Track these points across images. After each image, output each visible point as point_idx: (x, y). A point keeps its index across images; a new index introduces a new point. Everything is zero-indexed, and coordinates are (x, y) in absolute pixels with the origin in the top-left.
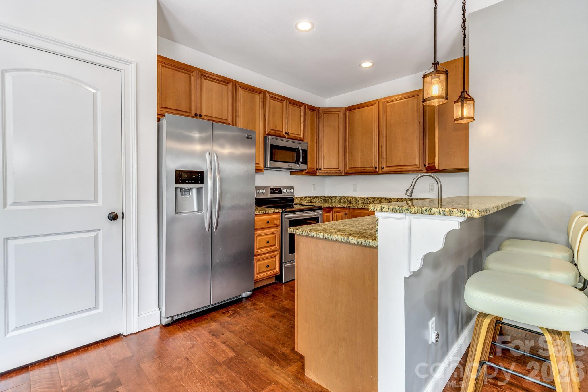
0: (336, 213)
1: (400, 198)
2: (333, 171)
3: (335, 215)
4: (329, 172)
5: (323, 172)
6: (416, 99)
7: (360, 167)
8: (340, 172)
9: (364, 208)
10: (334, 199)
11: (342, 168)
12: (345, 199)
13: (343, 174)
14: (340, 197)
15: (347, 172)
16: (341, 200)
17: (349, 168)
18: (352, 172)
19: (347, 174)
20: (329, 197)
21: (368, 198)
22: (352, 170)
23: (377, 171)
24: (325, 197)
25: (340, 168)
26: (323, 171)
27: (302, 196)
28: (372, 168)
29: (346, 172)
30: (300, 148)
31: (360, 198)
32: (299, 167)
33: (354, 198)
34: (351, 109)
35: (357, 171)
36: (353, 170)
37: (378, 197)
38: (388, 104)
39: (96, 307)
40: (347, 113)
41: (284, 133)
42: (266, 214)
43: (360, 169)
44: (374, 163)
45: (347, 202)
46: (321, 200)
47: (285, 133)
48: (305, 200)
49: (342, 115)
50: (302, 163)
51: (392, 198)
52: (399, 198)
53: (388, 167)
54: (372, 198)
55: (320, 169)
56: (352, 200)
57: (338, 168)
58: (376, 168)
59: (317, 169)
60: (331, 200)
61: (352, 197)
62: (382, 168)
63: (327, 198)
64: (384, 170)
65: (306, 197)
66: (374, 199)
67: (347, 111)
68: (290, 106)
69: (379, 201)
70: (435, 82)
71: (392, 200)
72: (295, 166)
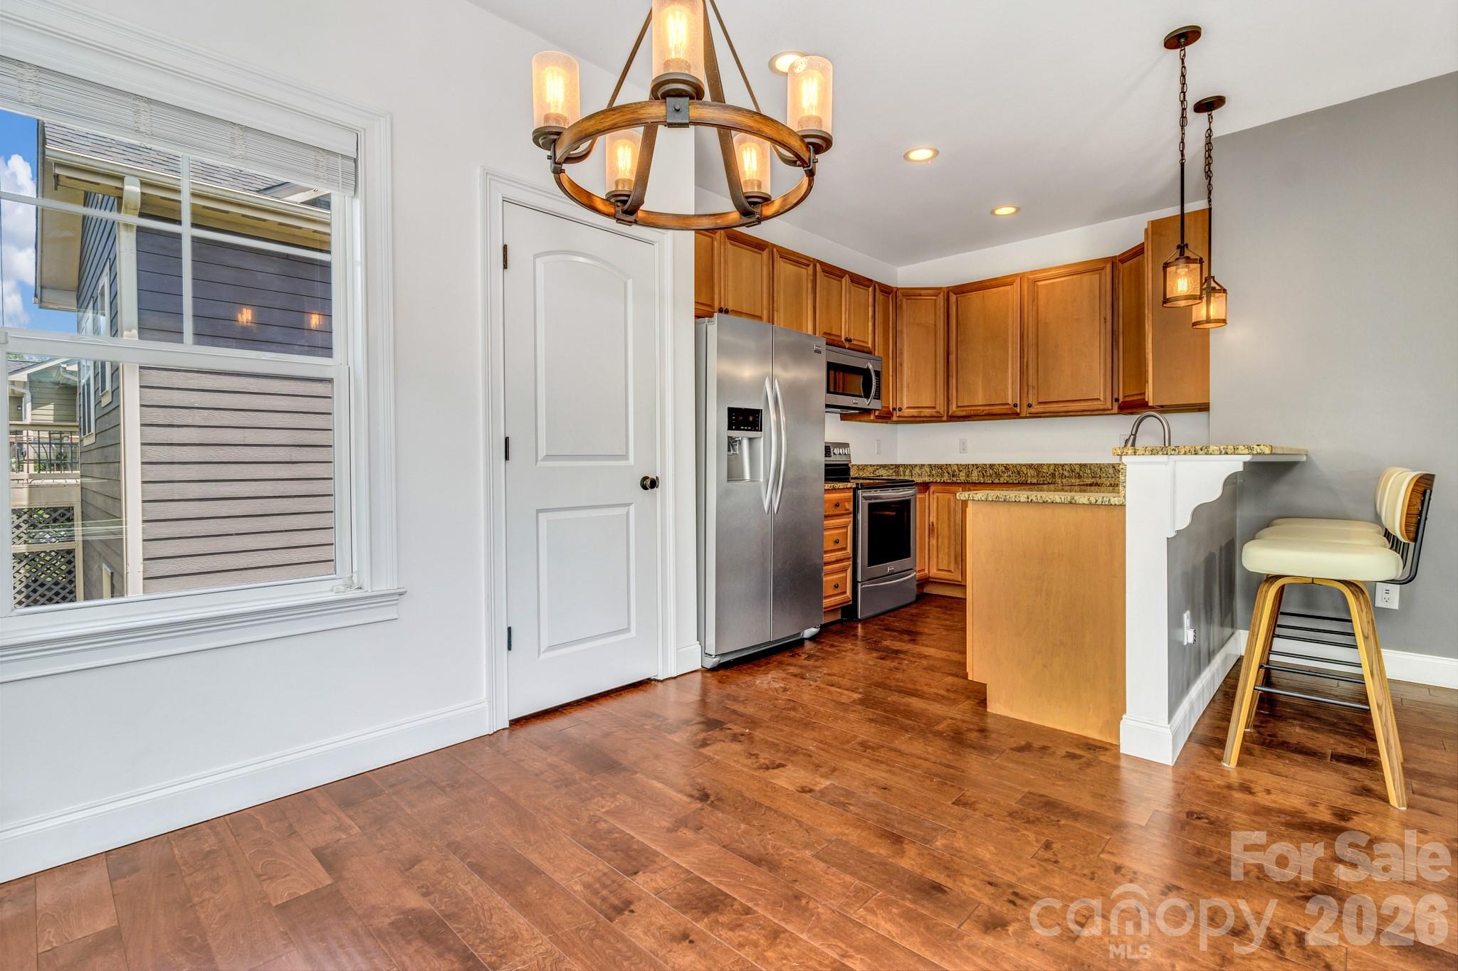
0: (937, 494)
1: (1060, 465)
2: (927, 412)
3: (935, 497)
4: (916, 414)
5: (906, 415)
6: (1098, 276)
7: (981, 404)
8: (938, 415)
9: (998, 481)
10: (918, 468)
11: (941, 408)
12: (941, 469)
13: (945, 418)
14: (930, 465)
15: (954, 414)
16: (934, 472)
17: (958, 407)
18: (964, 414)
19: (953, 418)
20: (905, 466)
21: (991, 466)
22: (963, 411)
23: (1018, 411)
24: (897, 466)
25: (938, 408)
26: (906, 412)
27: (860, 463)
28: (1008, 406)
29: (950, 413)
30: (871, 367)
31: (977, 466)
32: (868, 405)
33: (960, 467)
34: (962, 290)
35: (976, 413)
36: (966, 410)
37: (1014, 462)
38: (1039, 283)
39: (627, 630)
40: (953, 298)
41: (843, 339)
42: (834, 491)
43: (981, 408)
44: (1011, 396)
45: (946, 474)
46: (891, 471)
47: (845, 340)
48: (865, 471)
49: (941, 300)
50: (874, 398)
51: (1044, 464)
52: (1058, 464)
53: (1040, 403)
54: (1002, 465)
55: (900, 410)
56: (957, 470)
57: (934, 408)
58: (1015, 405)
59: (894, 409)
60: (911, 471)
61: (957, 465)
62: (1030, 406)
63: (901, 469)
64: (1032, 410)
65: (866, 466)
66: (1006, 468)
67: (951, 294)
68: (853, 288)
69: (1016, 471)
70: (1183, 273)
71: (1045, 467)
72: (863, 403)
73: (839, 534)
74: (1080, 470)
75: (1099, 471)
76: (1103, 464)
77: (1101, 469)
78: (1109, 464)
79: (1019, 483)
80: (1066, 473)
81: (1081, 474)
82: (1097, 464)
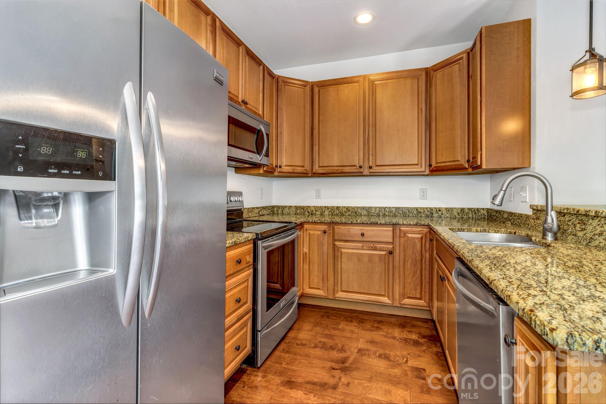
0: (309, 231)
1: (383, 207)
2: (299, 170)
3: (307, 233)
4: (291, 171)
5: (285, 171)
6: (416, 80)
7: (336, 165)
8: (305, 172)
9: (356, 222)
10: (287, 209)
11: (308, 167)
12: (303, 209)
13: (310, 175)
14: (296, 206)
15: (316, 172)
16: (298, 211)
17: (319, 167)
18: (324, 171)
19: (316, 175)
20: (278, 207)
21: (338, 208)
22: (323, 170)
23: (362, 171)
24: (273, 207)
25: (306, 167)
26: (285, 169)
27: (249, 207)
28: (355, 168)
29: (314, 171)
30: (263, 129)
31: (327, 208)
32: (260, 160)
33: (317, 208)
34: (324, 85)
35: (332, 171)
36: (325, 169)
38: (376, 82)
40: (316, 90)
41: (240, 100)
42: (236, 247)
43: (336, 168)
44: (356, 159)
45: (307, 213)
46: (269, 211)
47: (242, 102)
48: (253, 212)
49: (308, 91)
50: (265, 156)
51: (372, 207)
52: (381, 207)
53: (378, 166)
54: (345, 207)
55: (280, 167)
56: (314, 211)
57: (303, 166)
58: (361, 167)
59: (277, 166)
60: (282, 210)
61: (315, 207)
62: (370, 167)
63: (275, 209)
64: (372, 171)
65: (254, 208)
66: (347, 209)
67: (315, 86)
68: (248, 59)
69: (354, 211)
71: (373, 209)
72: (256, 158)
73: (240, 291)
74: (396, 211)
75: (408, 212)
76: (410, 208)
77: (409, 211)
78: (414, 208)
79: (371, 224)
80: (387, 213)
81: (397, 214)
82: (406, 208)
